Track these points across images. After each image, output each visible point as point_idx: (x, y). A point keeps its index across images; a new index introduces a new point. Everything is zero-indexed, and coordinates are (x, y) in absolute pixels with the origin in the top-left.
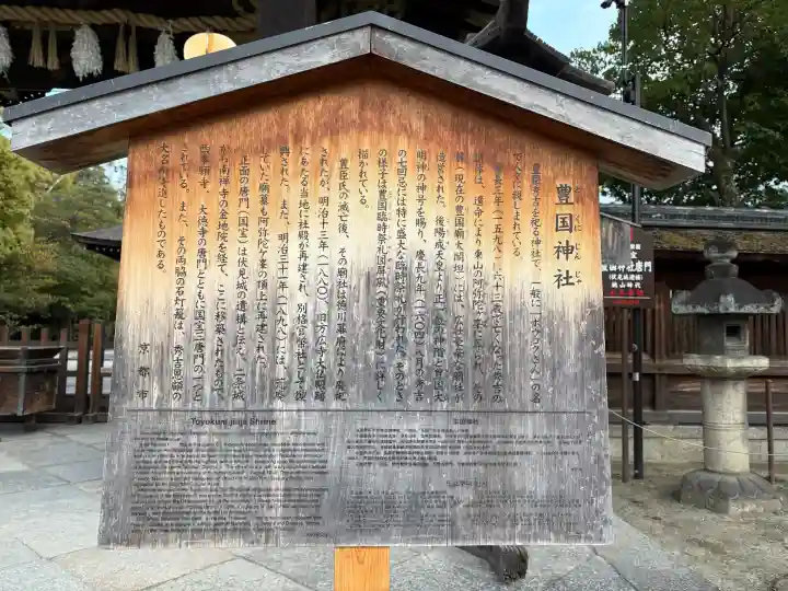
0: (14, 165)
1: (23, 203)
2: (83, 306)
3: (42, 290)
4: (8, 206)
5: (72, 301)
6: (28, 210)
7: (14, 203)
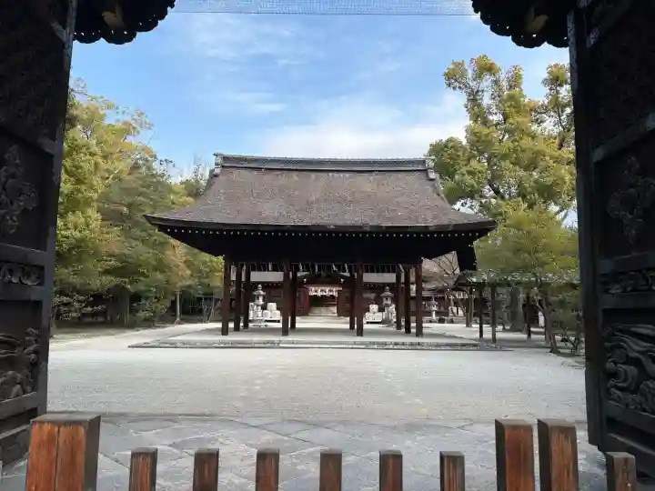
0: (84, 150)
1: (91, 187)
2: (141, 287)
3: (107, 272)
4: (79, 191)
5: (131, 283)
6: (96, 195)
7: (83, 188)
